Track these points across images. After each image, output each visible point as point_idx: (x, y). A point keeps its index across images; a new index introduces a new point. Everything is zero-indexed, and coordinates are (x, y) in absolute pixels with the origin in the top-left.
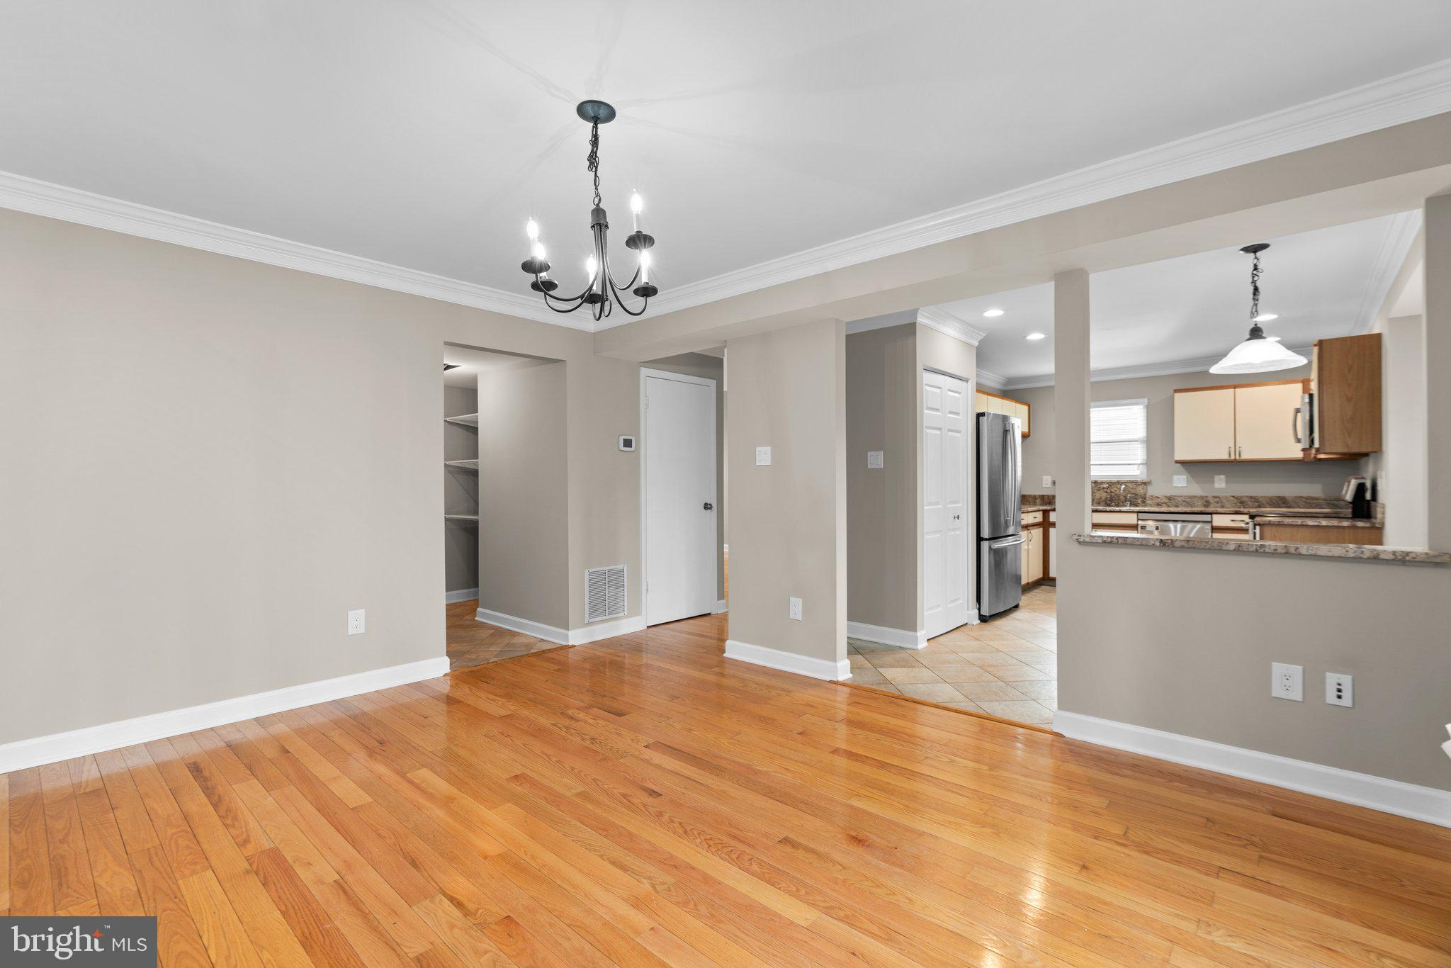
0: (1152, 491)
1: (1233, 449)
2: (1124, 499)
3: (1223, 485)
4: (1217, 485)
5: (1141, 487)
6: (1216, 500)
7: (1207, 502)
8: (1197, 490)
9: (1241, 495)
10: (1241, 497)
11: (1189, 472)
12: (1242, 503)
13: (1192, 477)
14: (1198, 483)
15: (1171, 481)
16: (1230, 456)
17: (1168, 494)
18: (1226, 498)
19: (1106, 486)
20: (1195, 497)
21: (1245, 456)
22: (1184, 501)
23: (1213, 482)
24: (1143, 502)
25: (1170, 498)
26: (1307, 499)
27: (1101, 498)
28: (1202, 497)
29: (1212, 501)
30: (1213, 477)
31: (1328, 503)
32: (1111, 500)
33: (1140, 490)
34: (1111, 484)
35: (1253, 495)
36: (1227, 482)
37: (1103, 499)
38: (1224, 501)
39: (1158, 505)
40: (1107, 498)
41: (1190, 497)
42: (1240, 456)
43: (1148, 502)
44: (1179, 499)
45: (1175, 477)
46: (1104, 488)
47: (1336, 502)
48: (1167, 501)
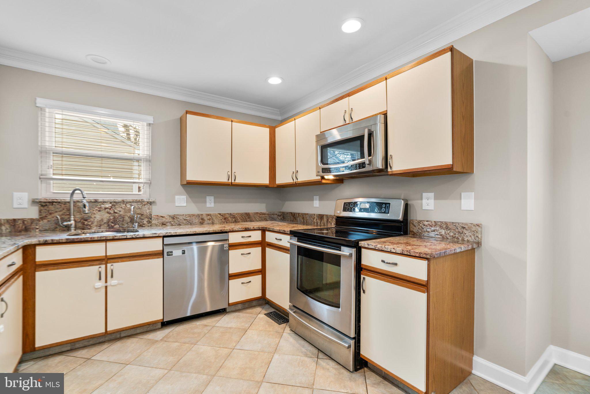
0: (156, 211)
1: (230, 173)
2: (129, 220)
3: (212, 205)
4: (208, 205)
5: (147, 207)
6: (209, 217)
7: (202, 219)
8: (193, 209)
9: (224, 213)
10: (225, 214)
11: (188, 193)
12: (225, 219)
13: (191, 197)
14: (194, 202)
15: (174, 201)
16: (229, 180)
17: (172, 213)
18: (215, 215)
19: (108, 205)
20: (193, 215)
21: (239, 181)
22: (185, 220)
23: (205, 202)
24: (149, 222)
25: (173, 217)
26: (260, 214)
27: (102, 220)
28: (198, 216)
29: (206, 219)
30: (206, 198)
31: (270, 217)
32: (115, 222)
33: (146, 210)
34: (114, 204)
35: (232, 212)
36: (215, 203)
37: (105, 220)
38: (214, 218)
39: (163, 224)
40: (109, 220)
41: (190, 216)
42: (235, 180)
43: (154, 222)
44: (181, 218)
45: (177, 197)
46: (106, 208)
47: (273, 216)
48: (171, 220)
